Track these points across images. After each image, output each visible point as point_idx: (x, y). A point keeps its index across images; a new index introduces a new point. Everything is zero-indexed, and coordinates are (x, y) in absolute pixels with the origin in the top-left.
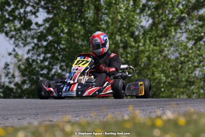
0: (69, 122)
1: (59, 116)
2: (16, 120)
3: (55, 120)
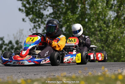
0: (65, 76)
1: (59, 73)
2: (33, 75)
3: (57, 75)
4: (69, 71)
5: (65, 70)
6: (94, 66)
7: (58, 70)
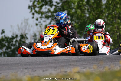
4: (83, 65)
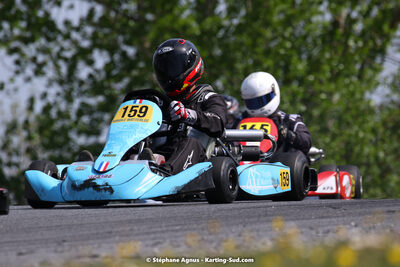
5: (137, 235)
6: (249, 217)
7: (110, 232)
